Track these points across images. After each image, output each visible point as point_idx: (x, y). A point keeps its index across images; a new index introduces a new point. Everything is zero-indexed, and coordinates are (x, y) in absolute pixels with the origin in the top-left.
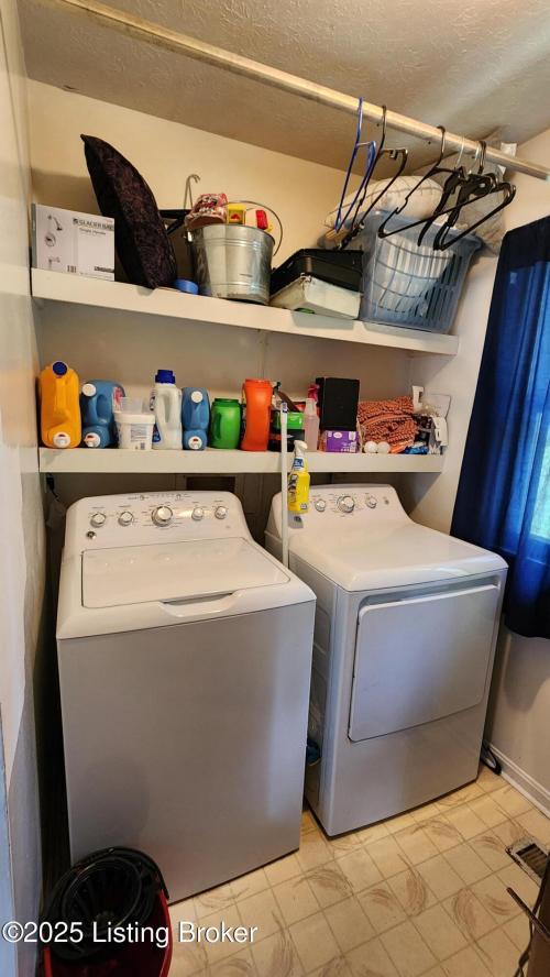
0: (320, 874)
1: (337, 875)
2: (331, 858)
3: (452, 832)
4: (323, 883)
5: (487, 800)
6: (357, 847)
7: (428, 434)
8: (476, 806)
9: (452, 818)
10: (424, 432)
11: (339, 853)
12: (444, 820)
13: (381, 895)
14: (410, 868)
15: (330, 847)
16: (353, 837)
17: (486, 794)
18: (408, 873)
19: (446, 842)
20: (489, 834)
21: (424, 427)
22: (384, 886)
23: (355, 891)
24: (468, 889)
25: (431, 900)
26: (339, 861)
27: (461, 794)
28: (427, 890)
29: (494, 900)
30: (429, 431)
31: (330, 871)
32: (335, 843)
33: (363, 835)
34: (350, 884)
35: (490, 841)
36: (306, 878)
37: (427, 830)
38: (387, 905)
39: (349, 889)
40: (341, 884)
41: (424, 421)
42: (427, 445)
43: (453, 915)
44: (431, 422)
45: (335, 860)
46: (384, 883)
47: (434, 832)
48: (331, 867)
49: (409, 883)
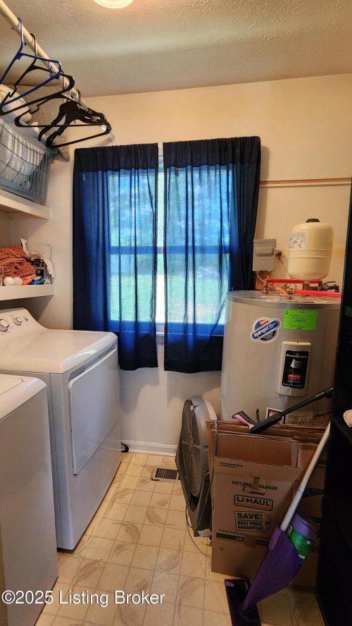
0: (81, 574)
1: (92, 564)
2: (81, 560)
3: (127, 491)
4: (85, 576)
5: (131, 465)
6: (90, 541)
7: (42, 271)
8: (129, 472)
9: (123, 486)
10: (39, 269)
11: (83, 554)
12: (120, 490)
13: (119, 548)
14: (122, 524)
15: (76, 556)
16: (85, 538)
17: (129, 463)
18: (122, 527)
19: (128, 498)
20: (141, 479)
21: (38, 266)
22: (117, 543)
23: (105, 561)
24: (149, 507)
25: (139, 527)
26: (86, 557)
27: (119, 472)
28: (135, 525)
29: (159, 502)
30: (43, 268)
31: (85, 566)
32: (76, 552)
33: (89, 532)
34: (101, 560)
35: (143, 481)
36: (75, 585)
37: (116, 501)
38: (124, 549)
39: (102, 563)
40: (96, 565)
41: (38, 262)
42: (43, 277)
43: (152, 524)
44: (43, 262)
45: (84, 559)
46: (116, 542)
47: (121, 498)
48: (84, 564)
49: (126, 531)
